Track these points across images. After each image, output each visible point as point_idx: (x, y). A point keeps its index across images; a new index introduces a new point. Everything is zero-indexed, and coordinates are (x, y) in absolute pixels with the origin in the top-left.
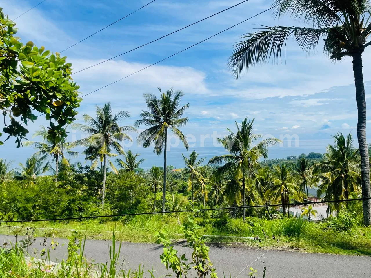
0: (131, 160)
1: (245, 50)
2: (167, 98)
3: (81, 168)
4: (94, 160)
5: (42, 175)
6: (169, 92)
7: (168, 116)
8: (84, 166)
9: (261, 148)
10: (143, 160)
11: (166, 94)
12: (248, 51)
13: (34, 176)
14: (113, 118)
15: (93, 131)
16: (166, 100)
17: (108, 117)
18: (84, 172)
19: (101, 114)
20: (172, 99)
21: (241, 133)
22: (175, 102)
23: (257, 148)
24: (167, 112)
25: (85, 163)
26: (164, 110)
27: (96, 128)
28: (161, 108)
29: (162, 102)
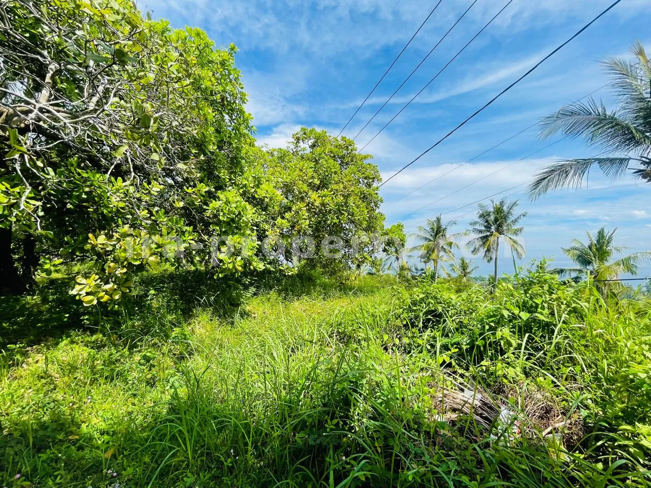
0: (464, 267)
1: (544, 179)
2: (499, 208)
3: (416, 269)
4: (428, 264)
5: (386, 272)
6: (502, 203)
7: (500, 226)
8: (419, 268)
9: (628, 265)
10: (477, 267)
11: (498, 204)
12: (546, 180)
13: (381, 273)
14: (444, 227)
15: (426, 239)
16: (499, 211)
17: (439, 227)
18: (419, 273)
19: (433, 225)
20: (505, 208)
21: (595, 245)
22: (509, 213)
23: (621, 262)
24: (498, 223)
25: (421, 265)
26: (496, 220)
27: (428, 237)
28: (492, 218)
29: (494, 213)
